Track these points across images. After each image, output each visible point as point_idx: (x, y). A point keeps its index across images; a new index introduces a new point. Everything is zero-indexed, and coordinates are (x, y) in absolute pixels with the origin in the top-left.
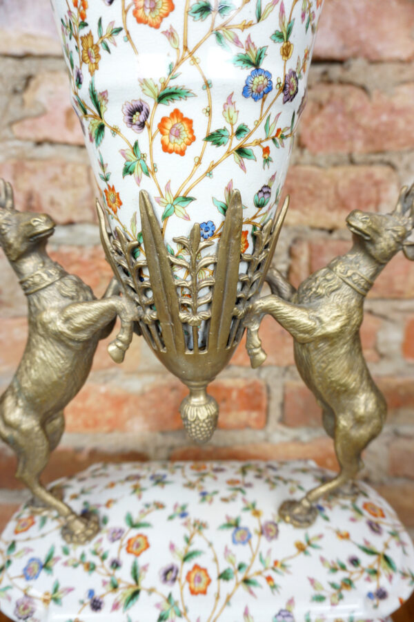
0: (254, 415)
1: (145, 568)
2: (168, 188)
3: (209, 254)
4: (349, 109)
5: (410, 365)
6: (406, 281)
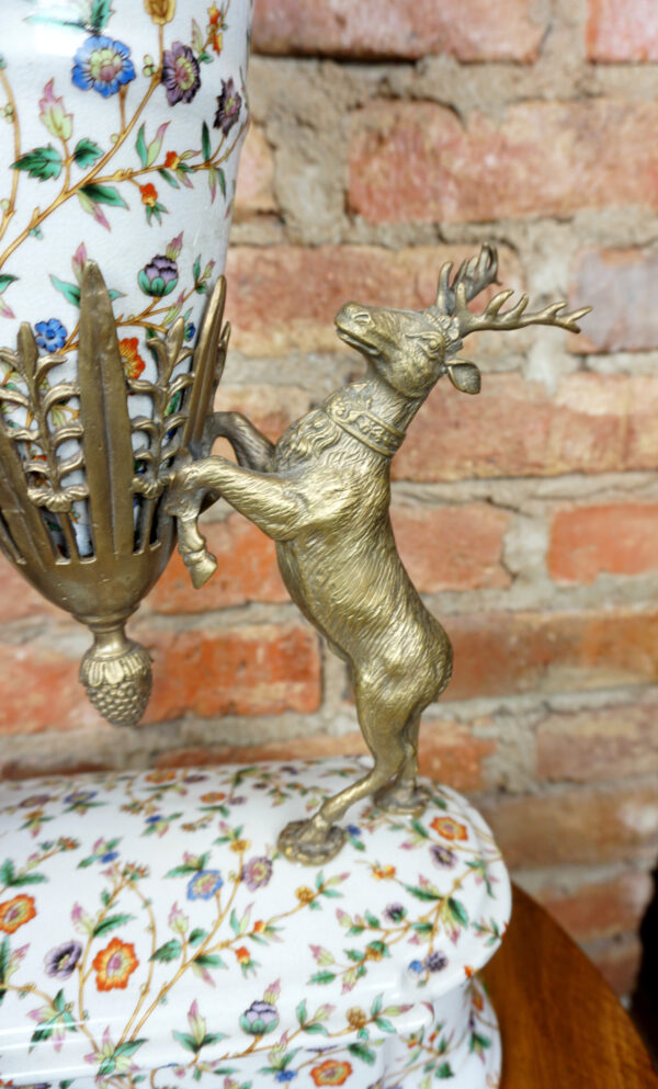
0: (299, 687)
1: (20, 953)
4: (428, 146)
5: (561, 591)
6: (546, 446)
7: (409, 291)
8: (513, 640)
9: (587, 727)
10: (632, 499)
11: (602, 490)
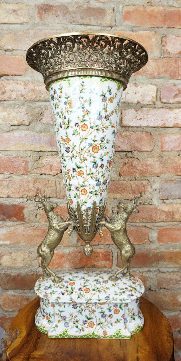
0: (108, 262)
1: (74, 288)
2: (82, 201)
3: (90, 213)
4: (133, 165)
5: (161, 245)
6: (156, 216)
7: (130, 188)
8: (151, 255)
9: (169, 276)
10: (174, 227)
11: (169, 225)
